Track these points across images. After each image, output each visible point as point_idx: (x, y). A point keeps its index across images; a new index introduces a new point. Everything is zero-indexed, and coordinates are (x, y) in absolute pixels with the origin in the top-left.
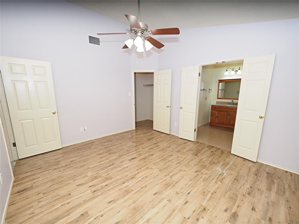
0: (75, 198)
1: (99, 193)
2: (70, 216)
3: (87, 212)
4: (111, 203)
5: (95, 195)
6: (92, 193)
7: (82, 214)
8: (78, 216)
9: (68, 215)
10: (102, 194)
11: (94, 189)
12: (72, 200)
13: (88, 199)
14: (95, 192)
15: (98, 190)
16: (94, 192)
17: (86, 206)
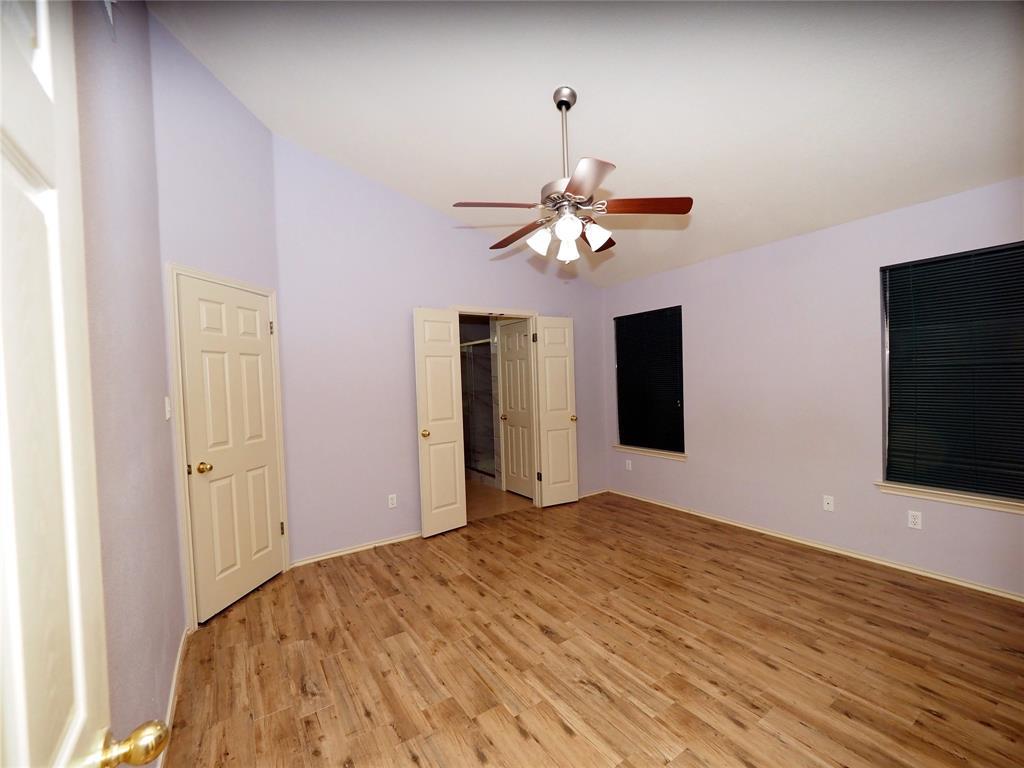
0: (812, 756)
1: (757, 694)
2: (877, 744)
3: (834, 707)
4: (773, 664)
5: (768, 702)
6: (763, 711)
7: (845, 717)
8: (857, 723)
9: (877, 750)
10: (753, 687)
11: (745, 713)
12: (825, 760)
13: (795, 717)
14: (756, 703)
15: (746, 701)
16: (757, 708)
17: (819, 715)
